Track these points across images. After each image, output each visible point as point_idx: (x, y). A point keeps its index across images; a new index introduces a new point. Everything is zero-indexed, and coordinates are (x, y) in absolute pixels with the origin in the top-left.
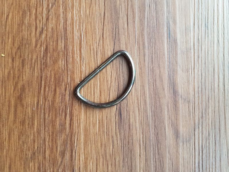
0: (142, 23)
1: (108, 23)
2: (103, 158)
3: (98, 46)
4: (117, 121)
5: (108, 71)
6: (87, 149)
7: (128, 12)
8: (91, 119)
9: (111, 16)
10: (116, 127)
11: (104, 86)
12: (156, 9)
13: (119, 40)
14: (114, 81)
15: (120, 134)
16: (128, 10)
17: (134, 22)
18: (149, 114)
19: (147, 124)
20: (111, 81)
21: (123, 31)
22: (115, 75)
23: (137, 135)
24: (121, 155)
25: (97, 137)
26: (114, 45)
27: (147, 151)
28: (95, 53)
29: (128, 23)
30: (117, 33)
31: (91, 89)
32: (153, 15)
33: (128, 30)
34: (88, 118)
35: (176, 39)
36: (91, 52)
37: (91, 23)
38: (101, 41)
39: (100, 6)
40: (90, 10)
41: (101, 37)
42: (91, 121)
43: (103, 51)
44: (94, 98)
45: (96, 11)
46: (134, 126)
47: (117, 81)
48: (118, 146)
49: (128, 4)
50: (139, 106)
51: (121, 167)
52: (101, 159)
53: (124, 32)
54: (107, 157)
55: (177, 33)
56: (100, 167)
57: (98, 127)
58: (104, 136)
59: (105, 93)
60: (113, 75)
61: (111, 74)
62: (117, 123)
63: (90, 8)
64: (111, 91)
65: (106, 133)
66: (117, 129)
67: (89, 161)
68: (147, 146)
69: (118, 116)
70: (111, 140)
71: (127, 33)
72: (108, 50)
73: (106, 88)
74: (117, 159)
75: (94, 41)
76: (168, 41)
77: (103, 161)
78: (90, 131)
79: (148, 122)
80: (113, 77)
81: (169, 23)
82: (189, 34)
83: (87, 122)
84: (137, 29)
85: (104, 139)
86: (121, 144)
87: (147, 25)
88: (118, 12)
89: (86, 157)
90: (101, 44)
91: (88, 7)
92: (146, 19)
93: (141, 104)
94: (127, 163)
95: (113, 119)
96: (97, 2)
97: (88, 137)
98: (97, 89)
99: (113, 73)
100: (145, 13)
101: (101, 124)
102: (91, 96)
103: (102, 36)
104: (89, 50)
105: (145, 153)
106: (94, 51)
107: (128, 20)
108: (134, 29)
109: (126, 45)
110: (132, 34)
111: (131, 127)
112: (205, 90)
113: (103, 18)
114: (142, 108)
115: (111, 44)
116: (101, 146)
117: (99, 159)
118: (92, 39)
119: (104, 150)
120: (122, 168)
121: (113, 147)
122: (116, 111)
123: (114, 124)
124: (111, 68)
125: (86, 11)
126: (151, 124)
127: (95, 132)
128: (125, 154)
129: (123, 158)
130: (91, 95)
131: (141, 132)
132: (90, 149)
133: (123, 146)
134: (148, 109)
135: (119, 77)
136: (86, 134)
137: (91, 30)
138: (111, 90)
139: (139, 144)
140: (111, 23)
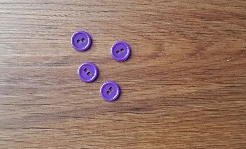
0: (48, 90)
1: (47, 124)
2: (180, 125)
3: (70, 133)
4: (144, 112)
5: (95, 123)
6: (171, 141)
7: (36, 105)
8: (143, 138)
9: (39, 121)
10: (149, 113)
11: (110, 126)
12: (33, 77)
13: (64, 112)
14: (106, 117)
15: (156, 109)
16: (34, 105)
17: (46, 98)
18: (137, 82)
19: (146, 83)
20: (105, 119)
21: (55, 109)
22: (100, 115)
23: (156, 93)
24: (176, 108)
25: (160, 132)
26: (70, 117)
27: (171, 84)
28: (78, 136)
29: (48, 104)
30: (58, 115)
31: (114, 139)
32: (39, 80)
33: (55, 104)
34: (142, 142)
35: (64, 57)
36: (77, 140)
37: (47, 142)
38: (66, 130)
39: (30, 133)
40: (34, 143)
41: (62, 130)
42: (145, 138)
43: (76, 128)
44: (122, 136)
45: (35, 137)
46: (148, 96)
47: (105, 113)
48: (168, 111)
49: (28, 105)
50: (129, 91)
51: (186, 108)
52: (180, 128)
53: (57, 108)
54: (178, 121)
55: (58, 56)
56: (187, 128)
57: (151, 131)
58: (158, 124)
59: (117, 125)
60: (99, 118)
61: (99, 120)
62: (146, 112)
63: (31, 143)
64: (116, 119)
65: (156, 123)
66: (152, 112)
67: (183, 139)
68: (166, 84)
69: (140, 111)
70: (162, 118)
71: (57, 105)
72: (74, 124)
73: (113, 124)
74: (180, 112)
75: (65, 137)
76: (66, 64)
77: (183, 125)
78: (155, 139)
79: (144, 82)
80: (101, 118)
81: (48, 64)
82: (59, 44)
83: (146, 142)
84: (54, 95)
85: (162, 124)
86: (165, 108)
87: (50, 85)
88: (36, 114)
89: (179, 142)
90: (68, 130)
91: (31, 145)
92: (44, 86)
93: (127, 89)
94: (183, 102)
95: (143, 116)
96: (26, 136)
97: (160, 141)
98: (114, 133)
99: (97, 118)
100: (38, 87)
101: (148, 128)
102: (121, 139)
103: (60, 130)
104: (74, 142)
105: (173, 85)
106: (75, 138)
107: (45, 105)
108: (53, 98)
109: (70, 105)
110: (59, 100)
111: (150, 98)
112: (113, 30)
113: (42, 129)
114: (131, 89)
115: (69, 120)
116: (168, 127)
117: (180, 129)
118: (63, 140)
119: (172, 124)
120: (188, 107)
121: (169, 116)
122: (135, 113)
123: (147, 115)
124: (93, 119)
125: (35, 147)
126: (145, 80)
127: (156, 133)
128: (174, 105)
129: (179, 106)
130: (119, 139)
131: (154, 89)
132: (172, 139)
133: (167, 106)
134: (132, 82)
135: (102, 111)
136: (158, 143)
137: (54, 141)
138: (114, 119)
139: (165, 91)
140: (48, 121)
